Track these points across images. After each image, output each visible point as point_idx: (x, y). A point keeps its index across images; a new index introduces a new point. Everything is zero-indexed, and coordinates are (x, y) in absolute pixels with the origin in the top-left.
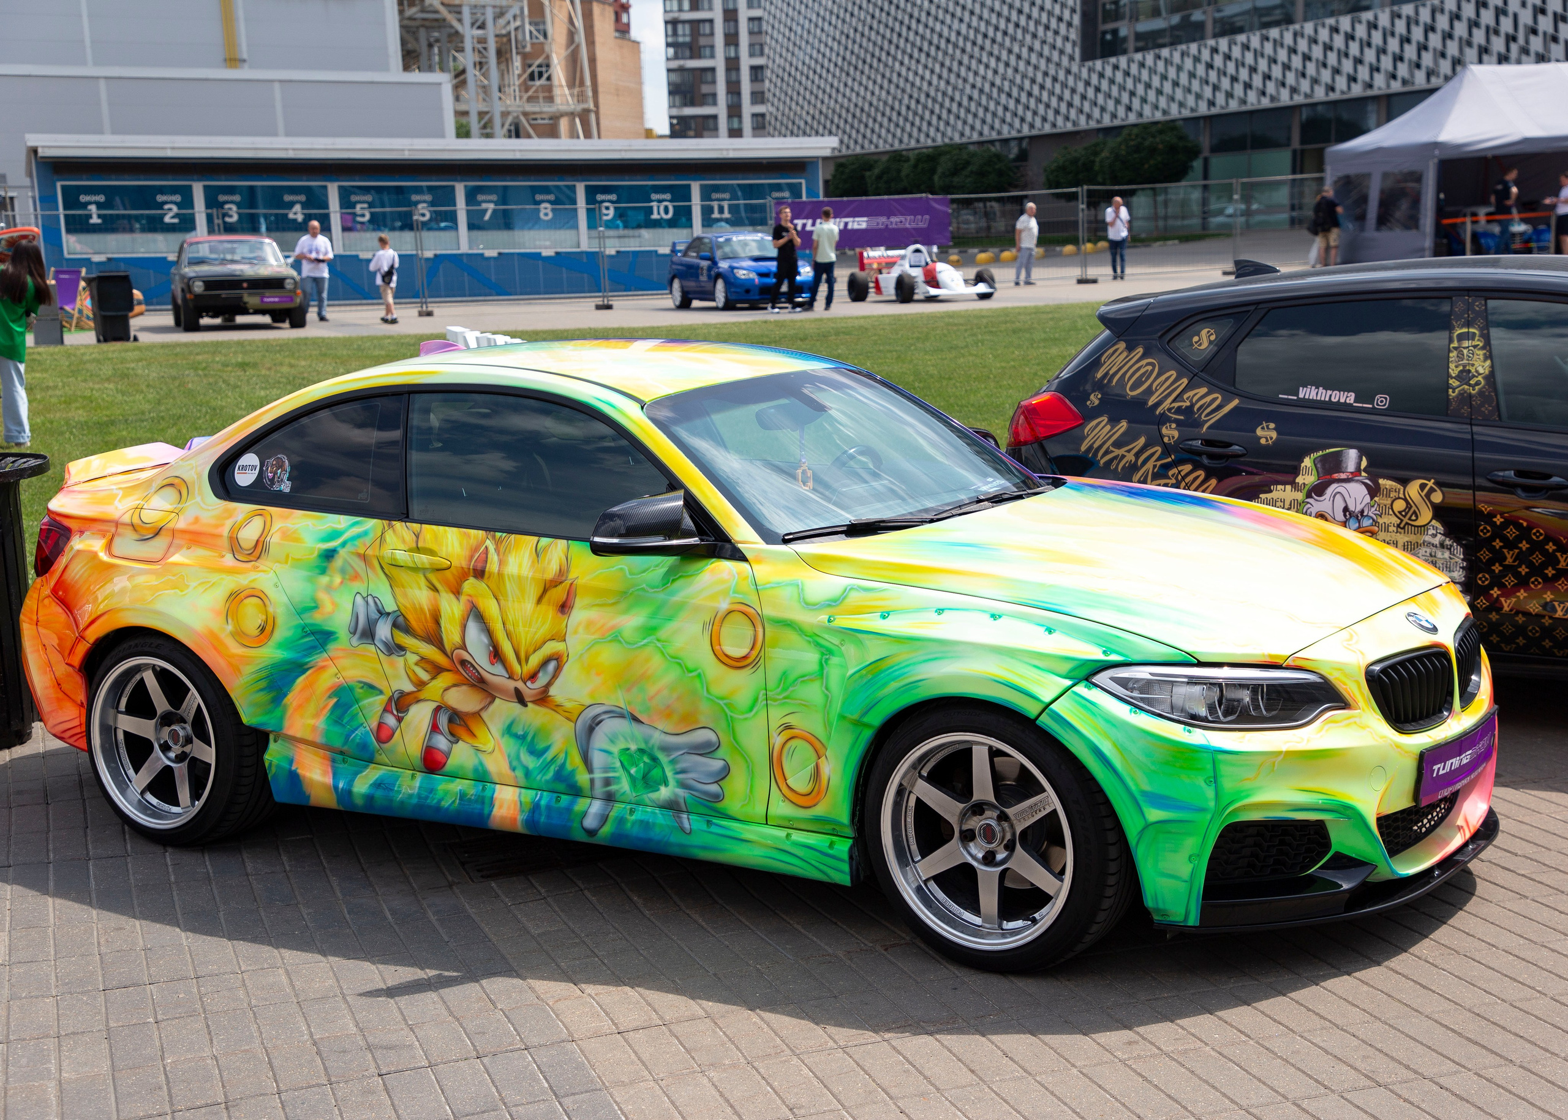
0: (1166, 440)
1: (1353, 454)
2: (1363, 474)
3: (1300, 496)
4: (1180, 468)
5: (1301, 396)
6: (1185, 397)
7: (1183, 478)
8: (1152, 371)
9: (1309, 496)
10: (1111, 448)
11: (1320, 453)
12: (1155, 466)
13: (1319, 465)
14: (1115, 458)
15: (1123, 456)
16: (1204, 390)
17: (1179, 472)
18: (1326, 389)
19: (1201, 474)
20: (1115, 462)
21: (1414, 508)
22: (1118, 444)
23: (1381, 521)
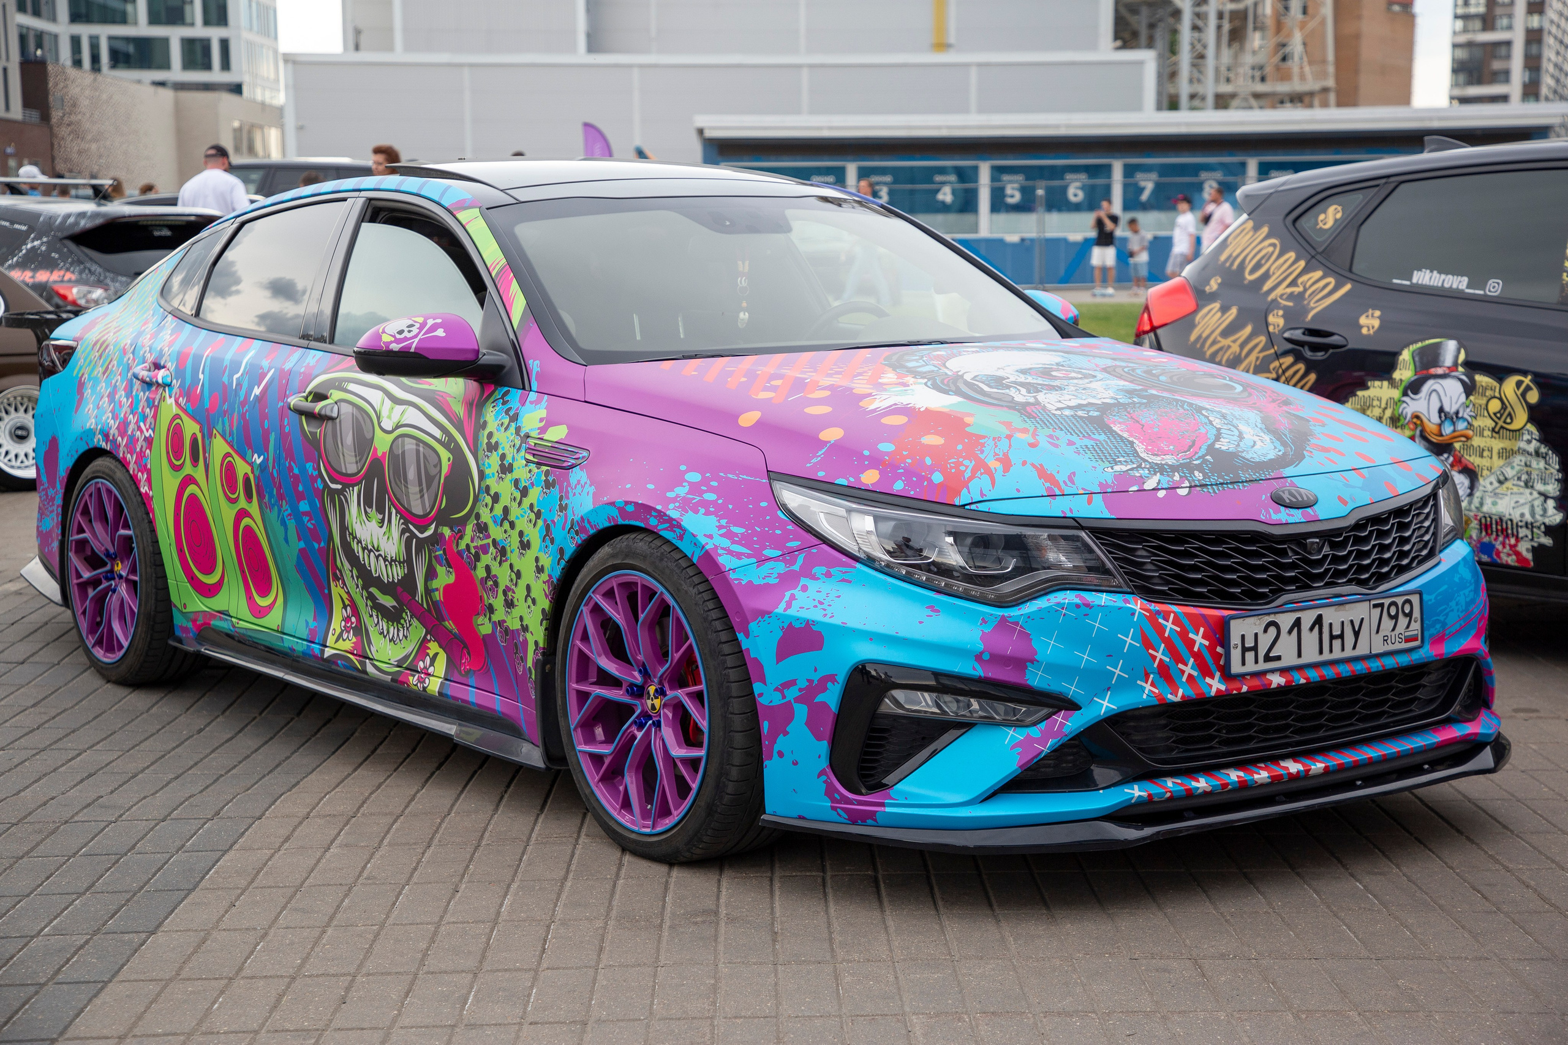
0: (1271, 329)
1: (1451, 346)
2: (1461, 369)
3: (1396, 394)
4: (1282, 361)
5: (1415, 280)
6: (1300, 281)
7: (1284, 372)
8: (1273, 253)
9: (1405, 394)
10: (1219, 338)
11: (1420, 345)
12: (1257, 358)
13: (1417, 359)
14: (1221, 349)
15: (1229, 347)
16: (1319, 274)
17: (1281, 365)
18: (1440, 273)
19: (1301, 367)
20: (1221, 354)
21: (1509, 409)
22: (1226, 333)
23: (1476, 423)
